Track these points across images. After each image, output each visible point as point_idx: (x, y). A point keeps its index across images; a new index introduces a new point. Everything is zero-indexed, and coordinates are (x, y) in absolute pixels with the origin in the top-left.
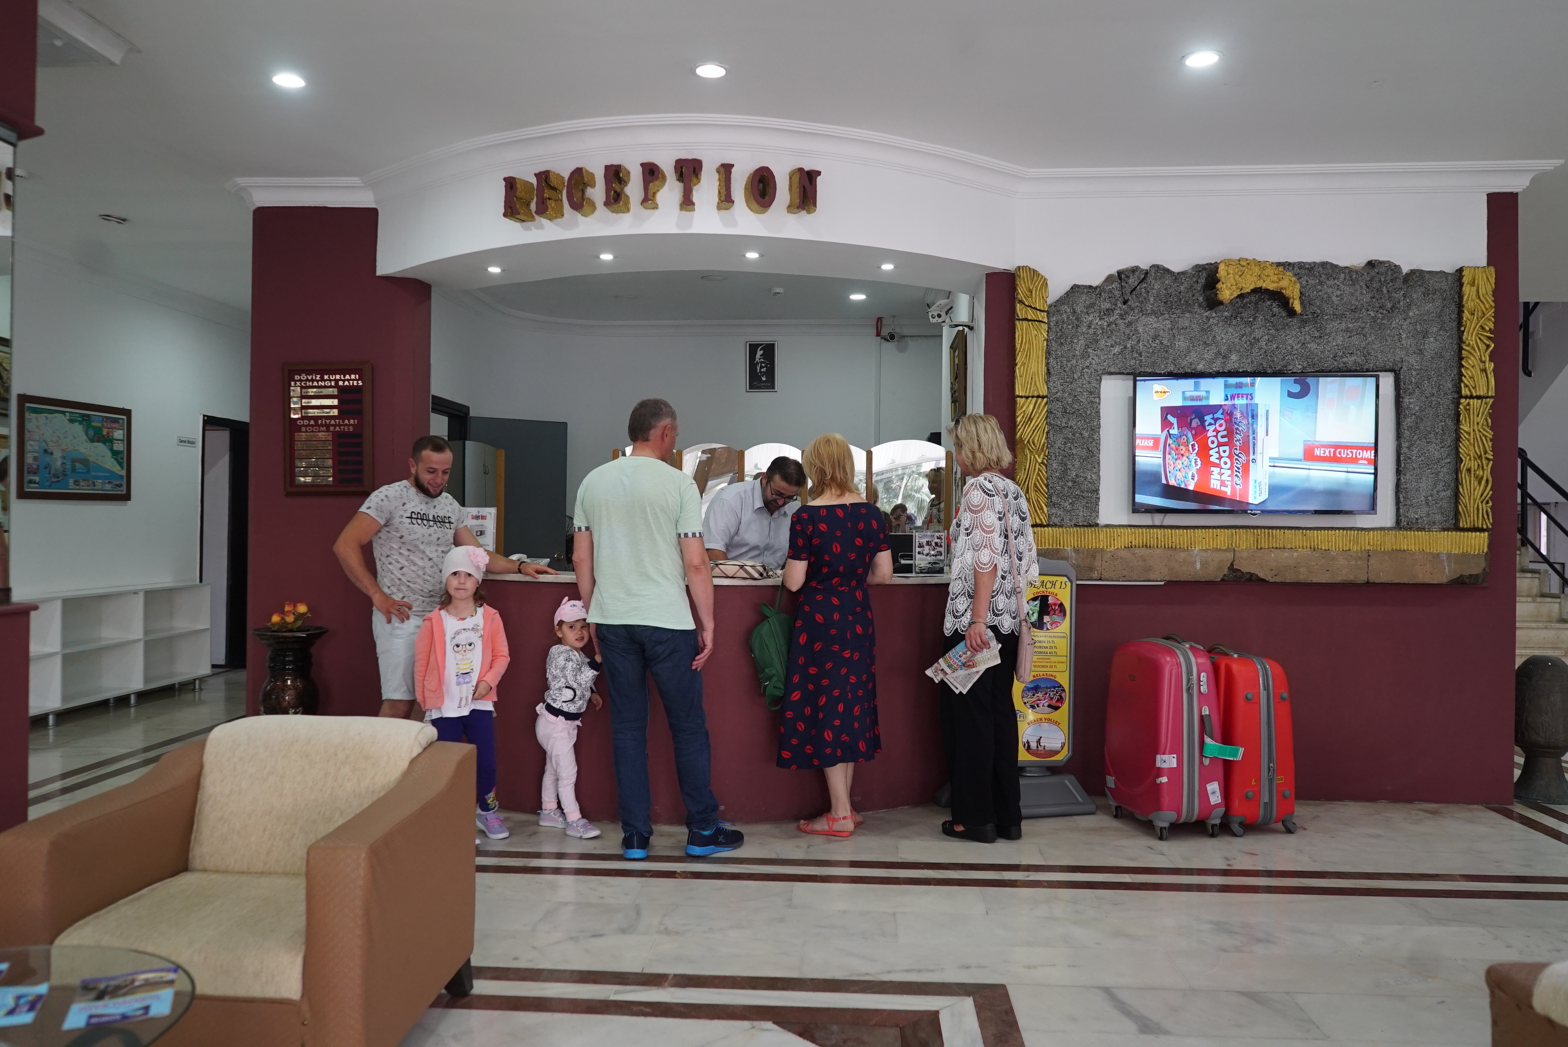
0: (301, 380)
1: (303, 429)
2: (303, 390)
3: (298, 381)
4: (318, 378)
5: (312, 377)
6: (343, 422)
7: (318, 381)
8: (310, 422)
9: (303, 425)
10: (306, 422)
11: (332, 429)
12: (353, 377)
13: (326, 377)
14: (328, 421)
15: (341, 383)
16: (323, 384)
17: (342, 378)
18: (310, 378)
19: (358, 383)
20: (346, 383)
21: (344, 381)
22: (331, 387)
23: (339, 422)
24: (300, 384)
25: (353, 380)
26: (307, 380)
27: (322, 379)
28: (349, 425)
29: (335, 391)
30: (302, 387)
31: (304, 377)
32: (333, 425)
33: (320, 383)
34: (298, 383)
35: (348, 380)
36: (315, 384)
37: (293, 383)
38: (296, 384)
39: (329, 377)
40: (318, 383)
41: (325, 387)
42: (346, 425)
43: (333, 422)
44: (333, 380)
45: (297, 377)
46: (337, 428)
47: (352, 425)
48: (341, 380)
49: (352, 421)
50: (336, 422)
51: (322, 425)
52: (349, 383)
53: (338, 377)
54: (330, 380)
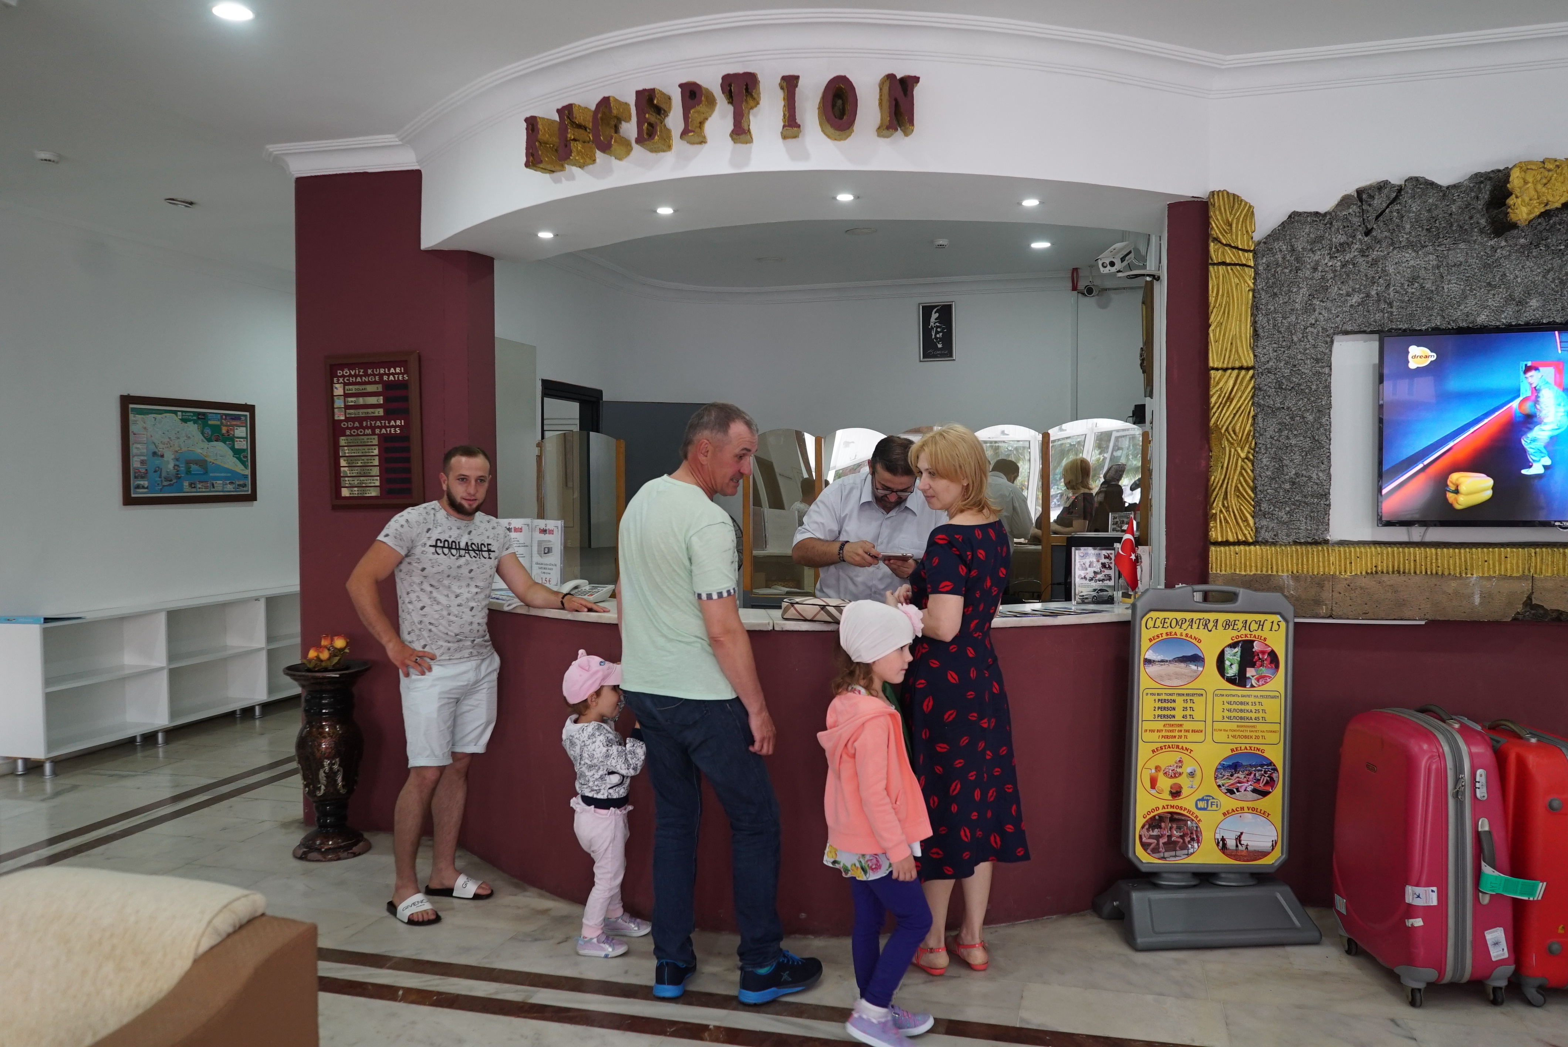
0: (343, 376)
1: (348, 432)
2: (347, 387)
3: (341, 377)
4: (361, 373)
5: (355, 373)
6: (389, 423)
7: (361, 376)
8: (354, 424)
9: (348, 428)
10: (350, 424)
11: (377, 431)
12: (398, 370)
13: (370, 371)
14: (373, 423)
15: (385, 378)
16: (367, 380)
17: (387, 372)
18: (353, 373)
19: (403, 378)
20: (391, 378)
21: (389, 375)
22: (375, 383)
23: (385, 423)
24: (343, 380)
25: (398, 374)
26: (350, 376)
27: (366, 374)
28: (395, 427)
29: (378, 388)
30: (345, 384)
31: (346, 372)
32: (378, 427)
33: (364, 378)
34: (341, 380)
35: (393, 374)
36: (359, 379)
37: (335, 380)
38: (338, 380)
39: (373, 371)
40: (361, 379)
41: (369, 383)
42: (392, 426)
43: (378, 423)
44: (377, 375)
45: (339, 373)
46: (384, 431)
47: (398, 426)
48: (385, 374)
49: (398, 423)
50: (381, 423)
51: (367, 427)
52: (394, 377)
53: (382, 371)
54: (374, 375)
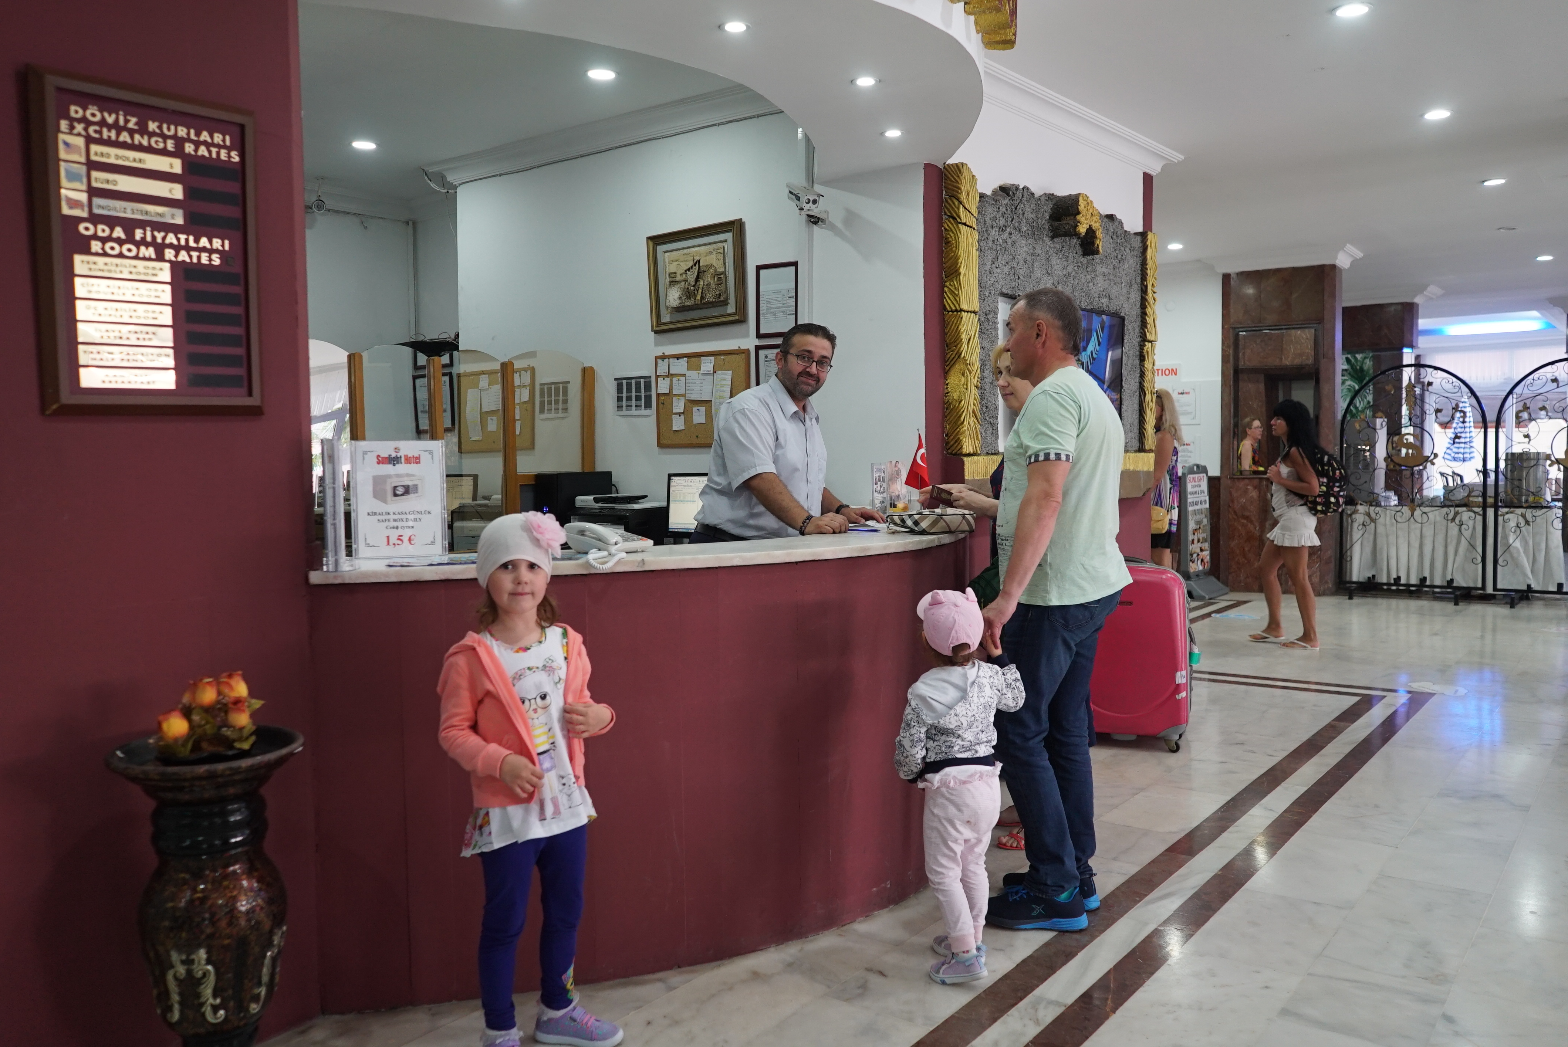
0: (84, 120)
1: (96, 246)
2: (94, 148)
3: (79, 121)
4: (131, 125)
5: (117, 120)
6: (197, 241)
7: (131, 132)
8: (112, 230)
9: (95, 237)
10: (103, 230)
11: (169, 254)
12: (218, 138)
13: (152, 126)
14: (159, 236)
15: (189, 148)
16: (145, 142)
17: (193, 136)
18: (110, 120)
19: (229, 157)
20: (203, 151)
21: (197, 144)
22: (164, 152)
23: (187, 240)
24: (86, 129)
25: (218, 146)
26: (103, 123)
27: (143, 130)
28: (211, 251)
29: (176, 166)
30: (89, 140)
31: (93, 113)
32: (171, 246)
33: (137, 137)
34: (79, 128)
35: (208, 145)
36: (125, 137)
37: (64, 124)
38: (72, 128)
39: (160, 127)
40: (132, 138)
41: (150, 150)
42: (204, 249)
43: (171, 239)
44: (170, 137)
45: (75, 111)
46: (183, 256)
47: (217, 251)
48: (190, 140)
49: (217, 243)
50: (178, 239)
51: (143, 242)
52: (210, 152)
53: (182, 132)
54: (165, 137)
